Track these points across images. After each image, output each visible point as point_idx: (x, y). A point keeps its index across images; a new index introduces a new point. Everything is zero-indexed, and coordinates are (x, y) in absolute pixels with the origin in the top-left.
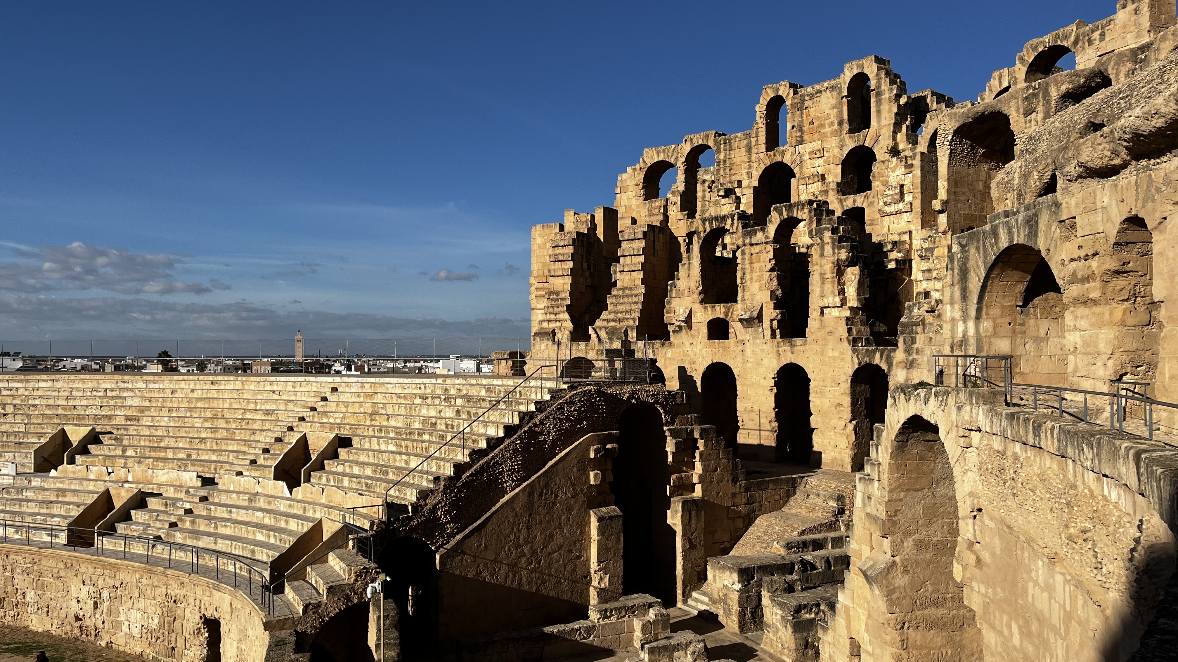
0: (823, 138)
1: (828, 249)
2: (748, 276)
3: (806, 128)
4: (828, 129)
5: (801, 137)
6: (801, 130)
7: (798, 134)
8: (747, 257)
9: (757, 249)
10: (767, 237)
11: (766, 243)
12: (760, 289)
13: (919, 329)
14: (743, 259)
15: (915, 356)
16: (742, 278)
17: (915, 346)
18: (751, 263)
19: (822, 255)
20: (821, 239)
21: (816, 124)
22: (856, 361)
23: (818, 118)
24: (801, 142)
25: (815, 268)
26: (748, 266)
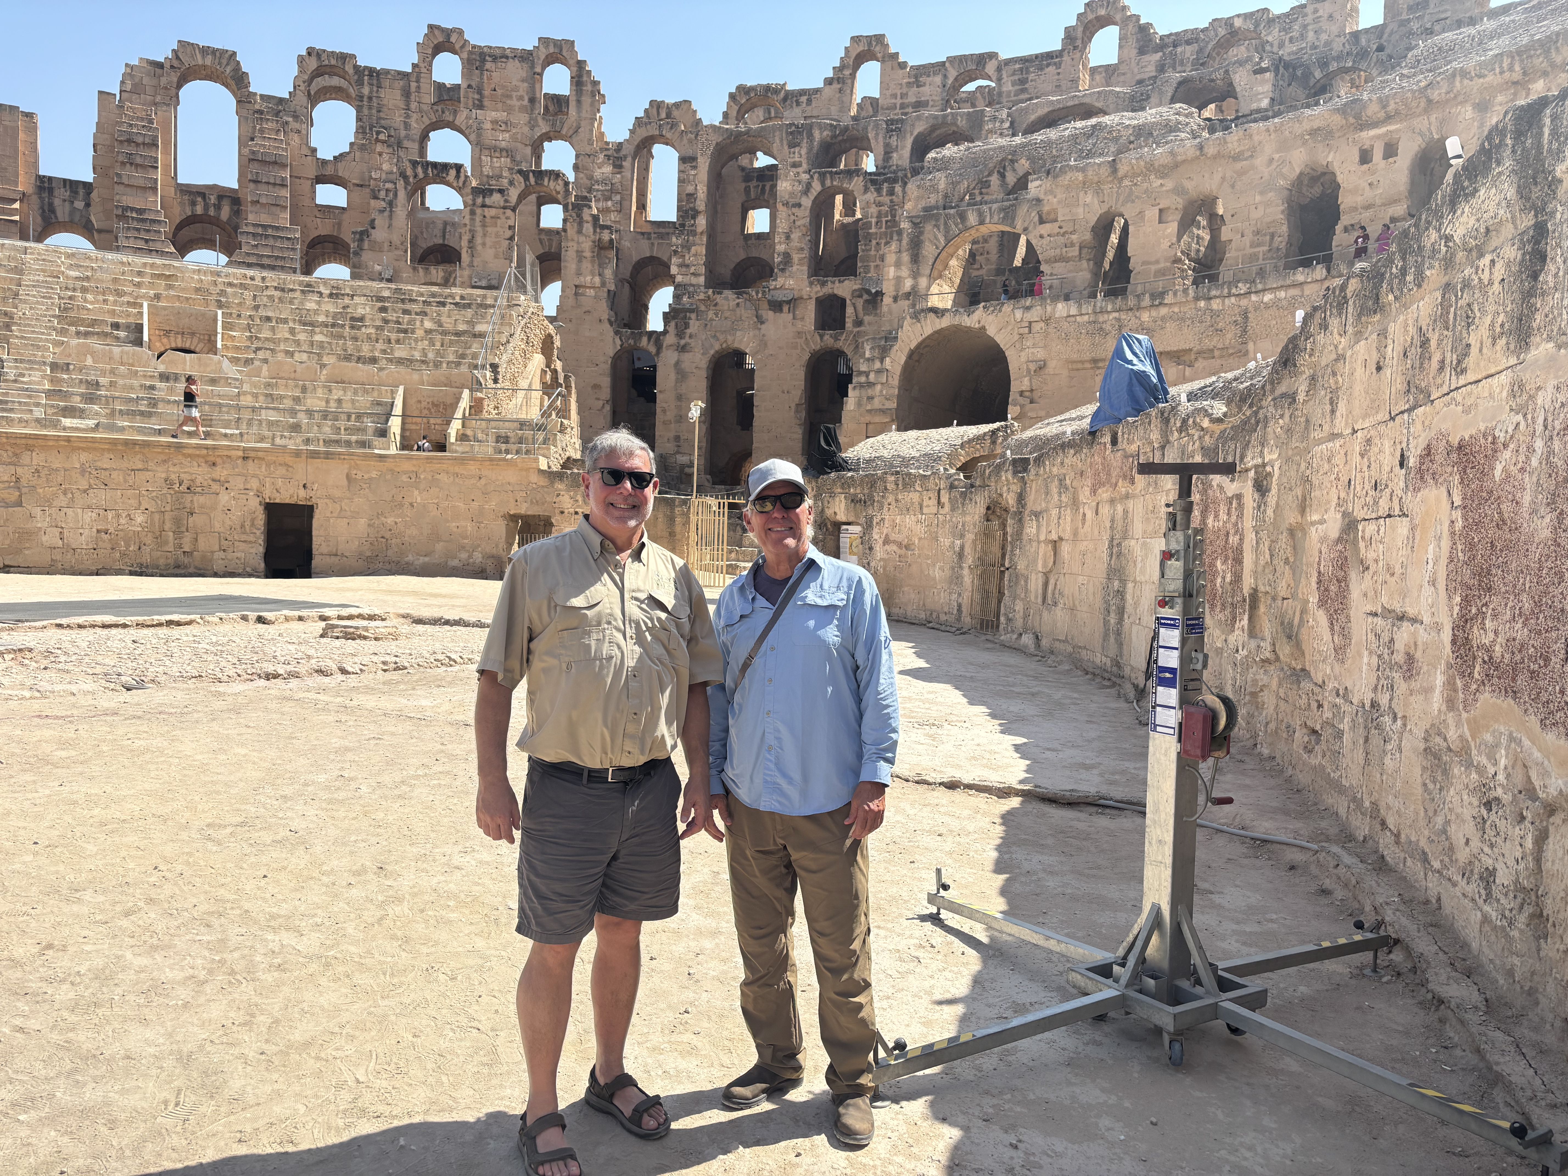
0: (509, 110)
1: (588, 228)
2: (479, 240)
3: (487, 92)
4: (515, 102)
5: (480, 101)
6: (480, 91)
7: (477, 96)
8: (478, 219)
9: (493, 212)
10: (506, 201)
11: (504, 208)
12: (496, 256)
13: (693, 316)
14: (472, 220)
15: (687, 340)
16: (471, 241)
17: (688, 331)
18: (484, 226)
19: (580, 232)
20: (579, 216)
21: (499, 92)
22: (618, 342)
23: (503, 87)
24: (481, 107)
25: (570, 244)
26: (479, 229)
